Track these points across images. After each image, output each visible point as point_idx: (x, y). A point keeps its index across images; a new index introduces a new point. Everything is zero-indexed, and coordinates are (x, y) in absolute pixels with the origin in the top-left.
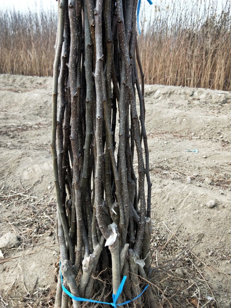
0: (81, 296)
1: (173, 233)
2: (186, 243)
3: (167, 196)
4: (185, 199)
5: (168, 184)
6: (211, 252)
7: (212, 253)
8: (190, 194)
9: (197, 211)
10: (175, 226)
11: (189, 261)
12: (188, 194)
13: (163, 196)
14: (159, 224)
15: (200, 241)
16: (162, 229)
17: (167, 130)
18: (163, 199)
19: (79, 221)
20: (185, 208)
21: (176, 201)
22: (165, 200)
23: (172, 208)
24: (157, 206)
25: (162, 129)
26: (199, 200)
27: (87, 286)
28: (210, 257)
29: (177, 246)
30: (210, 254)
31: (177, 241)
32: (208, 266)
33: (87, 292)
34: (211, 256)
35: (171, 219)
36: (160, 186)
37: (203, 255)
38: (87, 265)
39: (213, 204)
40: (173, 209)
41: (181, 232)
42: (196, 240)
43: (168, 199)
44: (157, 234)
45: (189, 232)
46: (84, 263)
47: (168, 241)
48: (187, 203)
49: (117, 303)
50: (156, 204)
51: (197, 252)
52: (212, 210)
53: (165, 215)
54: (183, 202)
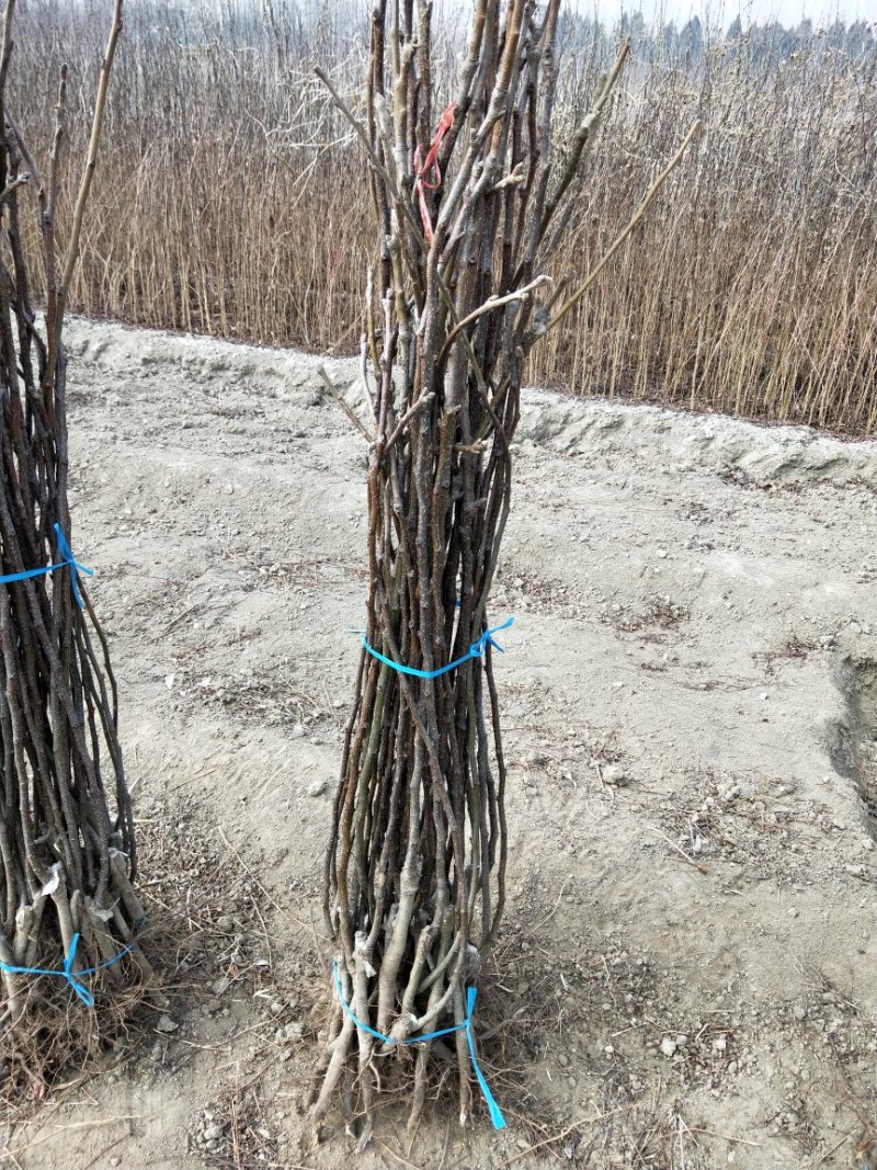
0: (16, 964)
1: (234, 848)
2: (254, 869)
3: (239, 772)
4: (273, 777)
5: (250, 742)
6: (295, 883)
7: (296, 886)
8: (285, 765)
9: (287, 804)
10: (241, 835)
11: (249, 903)
12: (280, 766)
13: (231, 771)
14: (211, 831)
15: (277, 864)
16: (215, 841)
17: (331, 552)
18: (229, 778)
19: (8, 862)
20: (266, 798)
21: (254, 782)
22: (234, 779)
23: (241, 797)
24: (216, 793)
25: (320, 549)
26: (297, 779)
27: (26, 951)
28: (291, 894)
29: (235, 873)
30: (291, 886)
31: (238, 864)
32: (283, 909)
33: (28, 959)
34: (293, 890)
35: (236, 822)
36: (231, 746)
37: (281, 889)
38: (22, 921)
39: (318, 789)
40: (244, 800)
41: (249, 845)
42: (272, 861)
43: (239, 779)
44: (204, 851)
45: (265, 847)
46: (17, 919)
47: (221, 864)
48: (273, 786)
49: (71, 970)
50: (215, 788)
51: (268, 884)
52: (316, 801)
53: (228, 812)
54: (267, 784)
